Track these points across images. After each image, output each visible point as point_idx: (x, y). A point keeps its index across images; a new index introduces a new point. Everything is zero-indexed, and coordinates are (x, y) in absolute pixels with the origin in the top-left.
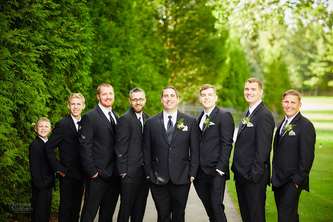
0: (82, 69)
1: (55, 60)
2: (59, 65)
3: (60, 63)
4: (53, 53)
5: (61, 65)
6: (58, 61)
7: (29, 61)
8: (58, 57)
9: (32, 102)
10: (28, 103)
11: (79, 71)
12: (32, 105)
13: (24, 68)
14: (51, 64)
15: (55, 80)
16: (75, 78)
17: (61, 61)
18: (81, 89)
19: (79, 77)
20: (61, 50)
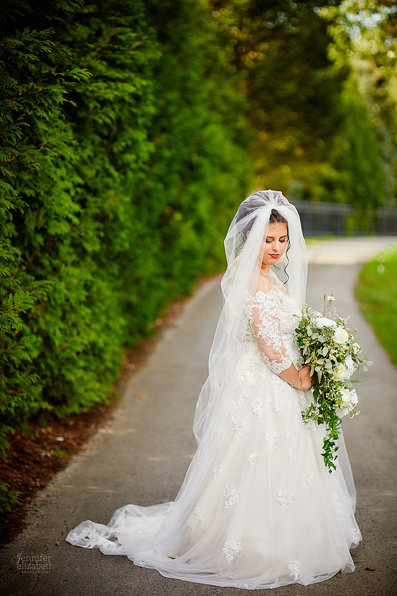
0: (135, 125)
1: (91, 106)
2: (99, 115)
3: (100, 111)
4: (87, 90)
5: (103, 117)
6: (95, 108)
7: (51, 102)
8: (97, 99)
9: (49, 193)
10: (42, 193)
11: (131, 130)
12: (50, 199)
13: (39, 118)
14: (82, 114)
15: (90, 147)
16: (123, 144)
17: (101, 108)
18: (134, 166)
19: (130, 142)
20: (101, 84)
